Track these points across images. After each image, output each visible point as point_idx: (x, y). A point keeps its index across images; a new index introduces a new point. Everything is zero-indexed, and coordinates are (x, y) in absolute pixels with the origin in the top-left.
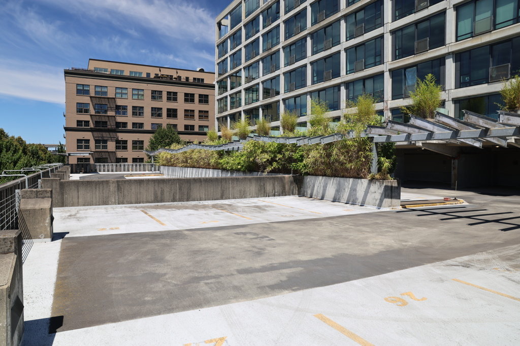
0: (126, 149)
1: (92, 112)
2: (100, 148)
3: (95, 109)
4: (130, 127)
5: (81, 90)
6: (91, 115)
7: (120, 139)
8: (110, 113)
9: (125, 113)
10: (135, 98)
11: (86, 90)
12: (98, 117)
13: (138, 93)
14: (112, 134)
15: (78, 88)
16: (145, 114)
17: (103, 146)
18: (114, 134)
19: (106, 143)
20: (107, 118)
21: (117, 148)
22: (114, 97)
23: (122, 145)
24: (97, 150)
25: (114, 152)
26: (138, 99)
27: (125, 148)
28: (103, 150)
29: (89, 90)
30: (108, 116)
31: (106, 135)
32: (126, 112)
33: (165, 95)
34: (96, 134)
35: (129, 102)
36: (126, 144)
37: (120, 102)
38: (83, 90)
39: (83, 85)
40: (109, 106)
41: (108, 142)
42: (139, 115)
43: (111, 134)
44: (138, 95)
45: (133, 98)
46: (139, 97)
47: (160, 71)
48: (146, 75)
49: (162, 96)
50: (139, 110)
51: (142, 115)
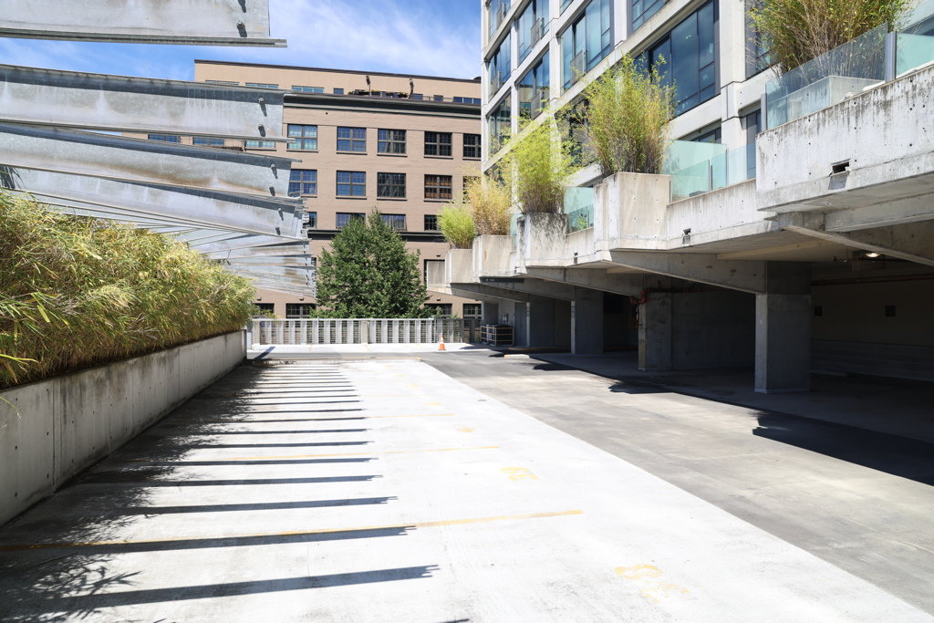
10: (295, 149)
13: (304, 137)
16: (320, 189)
26: (303, 150)
42: (306, 191)
44: (303, 140)
45: (291, 148)
46: (306, 146)
47: (368, 82)
48: (332, 92)
49: (365, 141)
50: (305, 179)
51: (313, 192)
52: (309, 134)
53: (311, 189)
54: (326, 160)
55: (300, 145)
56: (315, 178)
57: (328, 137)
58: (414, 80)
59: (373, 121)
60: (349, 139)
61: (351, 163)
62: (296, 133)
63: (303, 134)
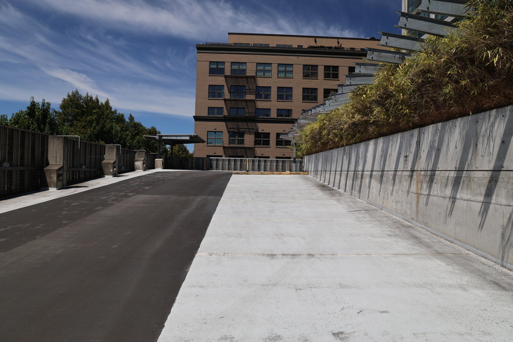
0: (269, 144)
1: (227, 95)
2: (235, 143)
3: (230, 92)
4: (274, 115)
5: (214, 68)
6: (225, 100)
7: (260, 131)
8: (249, 97)
9: (267, 97)
10: (281, 77)
11: (220, 69)
12: (233, 102)
13: (286, 70)
14: (251, 125)
15: (211, 66)
16: (294, 97)
17: (238, 140)
18: (253, 124)
19: (243, 137)
20: (244, 103)
21: (257, 143)
22: (254, 75)
23: (262, 139)
24: (231, 145)
25: (253, 148)
26: (285, 77)
27: (267, 143)
28: (238, 146)
29: (224, 69)
30: (246, 101)
31: (242, 125)
32: (270, 95)
33: (321, 72)
34: (230, 124)
35: (273, 82)
36: (269, 137)
37: (261, 82)
38: (217, 68)
39: (217, 62)
40: (247, 88)
41: (245, 135)
42: (286, 99)
43: (249, 124)
44: (286, 72)
45: (279, 76)
46: (287, 75)
47: (316, 41)
48: (297, 47)
49: (317, 73)
50: (286, 92)
51: (290, 99)
52: (288, 69)
53: (289, 97)
54: (298, 83)
55: (284, 75)
56: (292, 91)
57: (298, 71)
58: (340, 40)
59: (321, 62)
60: (310, 72)
61: (310, 84)
62: (283, 69)
63: (285, 69)
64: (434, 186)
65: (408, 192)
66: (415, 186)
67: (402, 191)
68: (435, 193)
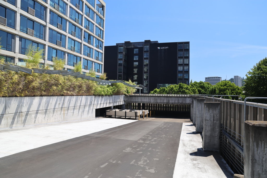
64: (69, 111)
65: (60, 114)
66: (63, 112)
67: (58, 114)
68: (69, 112)
